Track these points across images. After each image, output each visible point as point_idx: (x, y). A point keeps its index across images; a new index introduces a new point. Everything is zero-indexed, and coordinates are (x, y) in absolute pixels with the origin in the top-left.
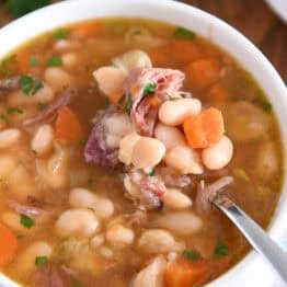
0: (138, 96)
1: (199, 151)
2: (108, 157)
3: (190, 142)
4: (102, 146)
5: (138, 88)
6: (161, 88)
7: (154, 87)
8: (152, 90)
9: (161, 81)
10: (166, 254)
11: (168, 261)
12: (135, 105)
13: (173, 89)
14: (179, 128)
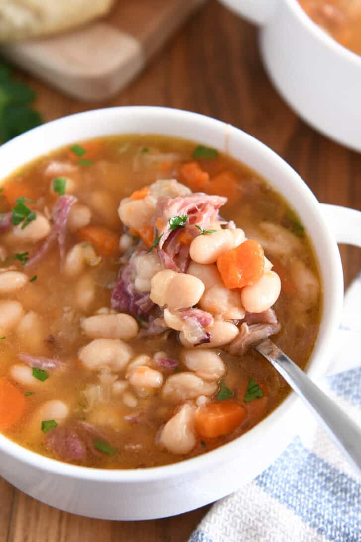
0: (165, 232)
1: (237, 292)
2: (137, 303)
3: (225, 282)
4: (129, 290)
5: (164, 224)
6: (193, 220)
7: (185, 220)
8: (181, 224)
9: (193, 211)
10: (194, 399)
11: (197, 406)
12: (161, 243)
13: (209, 220)
14: (213, 265)
